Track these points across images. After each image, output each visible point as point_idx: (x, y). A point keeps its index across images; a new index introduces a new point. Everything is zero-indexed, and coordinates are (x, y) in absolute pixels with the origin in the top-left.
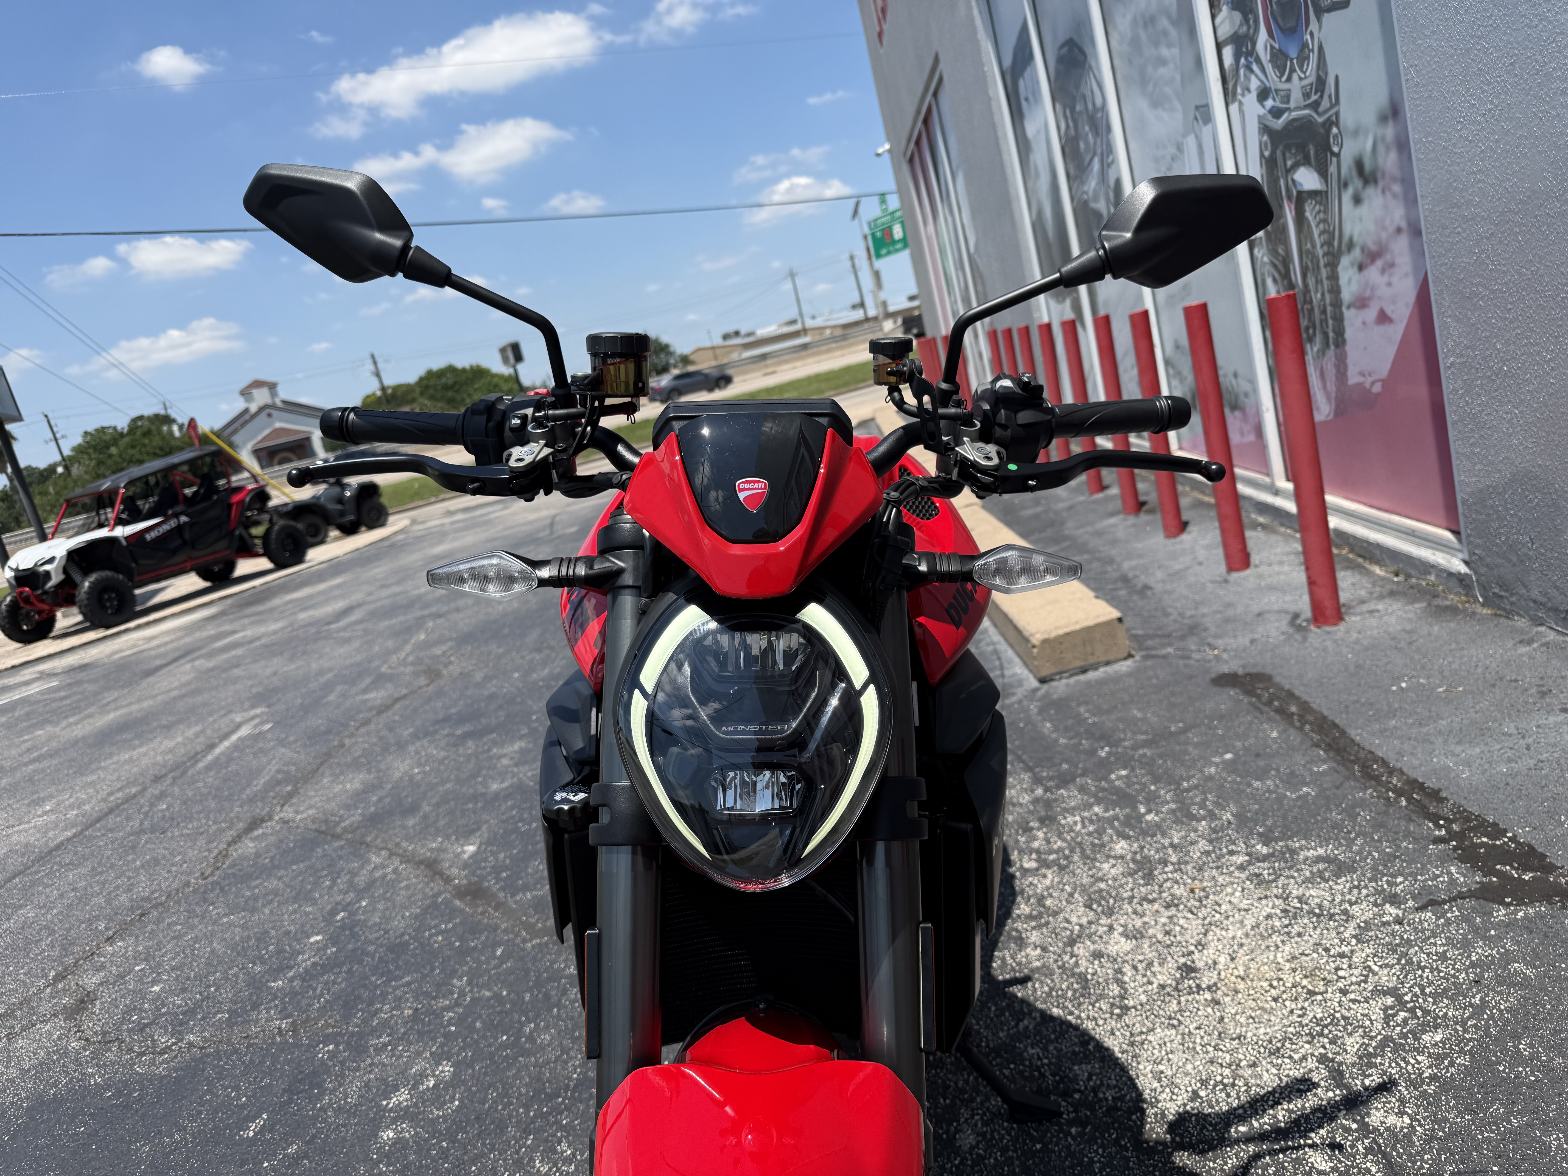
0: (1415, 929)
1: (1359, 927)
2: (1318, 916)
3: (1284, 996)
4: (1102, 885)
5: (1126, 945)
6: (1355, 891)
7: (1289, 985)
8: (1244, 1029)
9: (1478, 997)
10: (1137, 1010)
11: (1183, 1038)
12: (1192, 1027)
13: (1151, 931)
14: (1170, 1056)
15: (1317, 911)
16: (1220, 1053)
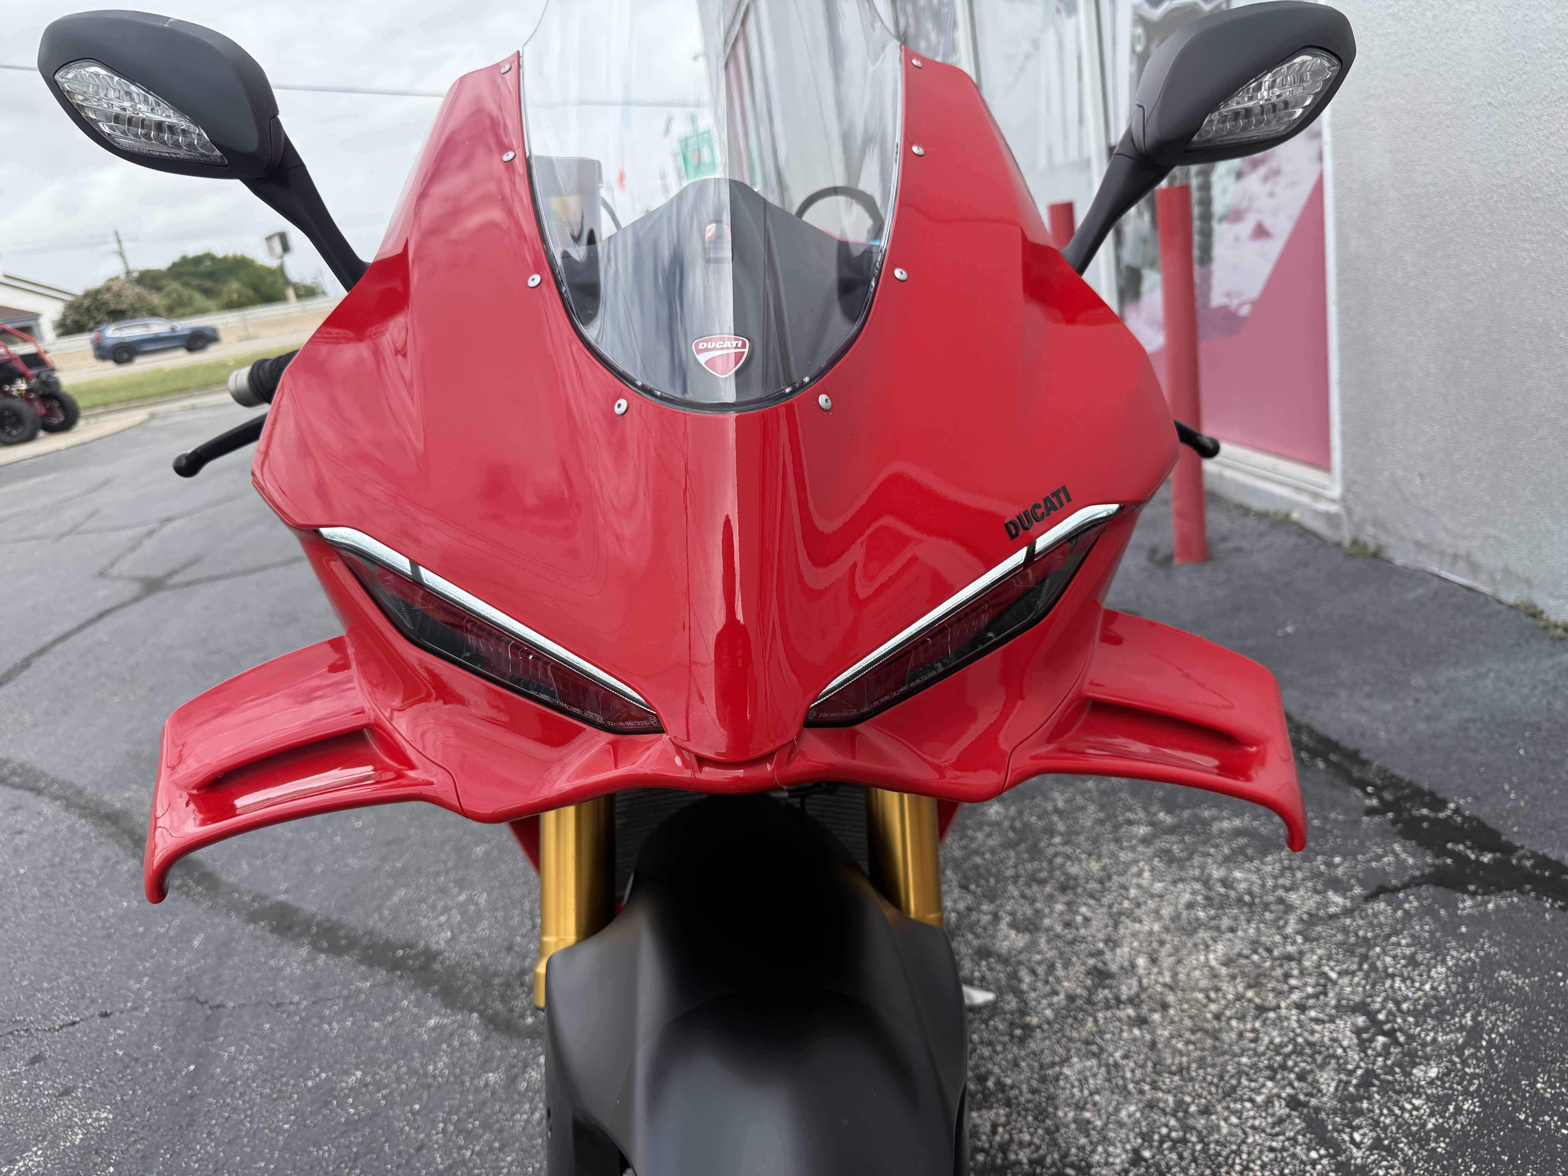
0: (1371, 924)
1: (1301, 920)
2: (1251, 905)
3: (1228, 1013)
4: (978, 860)
5: (1019, 940)
6: (1288, 874)
7: (1230, 997)
8: (1184, 1059)
9: (1469, 1015)
10: (1043, 1031)
11: (1109, 1072)
12: (1118, 1055)
13: (1047, 922)
14: (1097, 1098)
15: (1247, 898)
16: (1160, 1094)
